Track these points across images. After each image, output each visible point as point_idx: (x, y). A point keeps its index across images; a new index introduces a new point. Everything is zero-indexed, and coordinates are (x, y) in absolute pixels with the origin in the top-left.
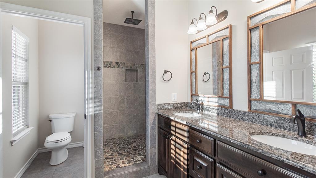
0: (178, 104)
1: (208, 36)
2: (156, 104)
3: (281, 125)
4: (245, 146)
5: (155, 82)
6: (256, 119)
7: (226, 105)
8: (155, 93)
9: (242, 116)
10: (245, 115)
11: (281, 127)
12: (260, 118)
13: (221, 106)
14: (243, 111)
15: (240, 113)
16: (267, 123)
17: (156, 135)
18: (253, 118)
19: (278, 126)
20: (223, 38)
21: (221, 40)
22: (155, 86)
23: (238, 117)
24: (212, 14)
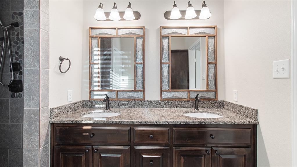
0: (75, 105)
1: (119, 29)
2: (50, 108)
3: (182, 106)
4: (202, 124)
5: (48, 74)
6: (167, 105)
7: (139, 97)
8: (48, 92)
9: (155, 105)
10: (158, 103)
11: (182, 107)
12: (169, 104)
13: (134, 99)
14: (156, 101)
15: (154, 103)
16: (174, 106)
17: (48, 160)
18: (164, 104)
19: (181, 107)
20: (137, 36)
21: (135, 37)
22: (48, 81)
23: (152, 106)
24: (129, 9)
